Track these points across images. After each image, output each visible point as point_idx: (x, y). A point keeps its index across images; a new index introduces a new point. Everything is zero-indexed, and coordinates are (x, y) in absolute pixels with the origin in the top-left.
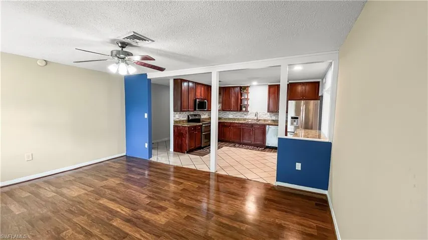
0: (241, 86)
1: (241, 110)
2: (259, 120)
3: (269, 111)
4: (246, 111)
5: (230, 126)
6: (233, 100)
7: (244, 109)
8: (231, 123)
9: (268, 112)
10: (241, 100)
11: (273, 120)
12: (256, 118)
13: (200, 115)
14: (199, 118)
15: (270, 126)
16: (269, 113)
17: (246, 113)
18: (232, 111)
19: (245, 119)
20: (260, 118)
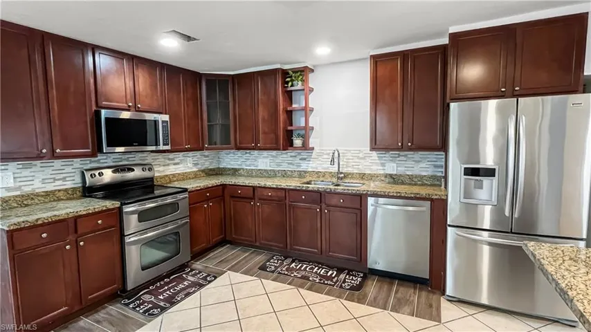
0: (286, 67)
1: (289, 144)
2: (346, 176)
3: (375, 145)
4: (305, 147)
5: (253, 198)
6: (262, 113)
7: (298, 142)
8: (254, 188)
9: (372, 149)
10: (289, 114)
11: (391, 176)
12: (334, 169)
13: (148, 167)
14: (147, 174)
15: (381, 200)
16: (374, 154)
17: (304, 154)
18: (260, 149)
19: (301, 174)
20: (350, 170)
